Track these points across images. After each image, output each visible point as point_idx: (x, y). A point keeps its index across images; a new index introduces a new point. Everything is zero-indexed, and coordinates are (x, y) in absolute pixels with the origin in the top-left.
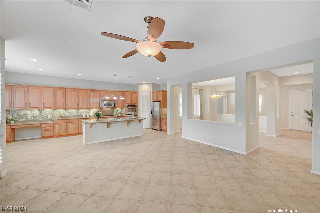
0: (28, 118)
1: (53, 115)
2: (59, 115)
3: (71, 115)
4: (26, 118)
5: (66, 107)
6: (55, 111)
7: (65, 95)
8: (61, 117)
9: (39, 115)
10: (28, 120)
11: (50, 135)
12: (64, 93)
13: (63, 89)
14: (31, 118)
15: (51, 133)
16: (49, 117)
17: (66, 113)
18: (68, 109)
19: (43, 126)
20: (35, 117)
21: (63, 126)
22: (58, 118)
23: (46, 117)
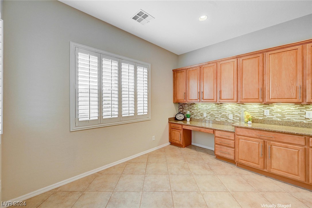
0: (204, 116)
1: (238, 115)
2: (248, 116)
3: (279, 120)
4: (201, 116)
5: (263, 98)
6: (242, 108)
7: (261, 68)
8: (254, 121)
9: (216, 112)
10: (204, 118)
11: (227, 156)
12: (261, 64)
13: (258, 55)
14: (207, 117)
15: (229, 153)
16: (231, 117)
17: (267, 112)
18: (272, 103)
19: (217, 134)
20: (212, 115)
21: (256, 144)
22: (247, 123)
23: (226, 117)
